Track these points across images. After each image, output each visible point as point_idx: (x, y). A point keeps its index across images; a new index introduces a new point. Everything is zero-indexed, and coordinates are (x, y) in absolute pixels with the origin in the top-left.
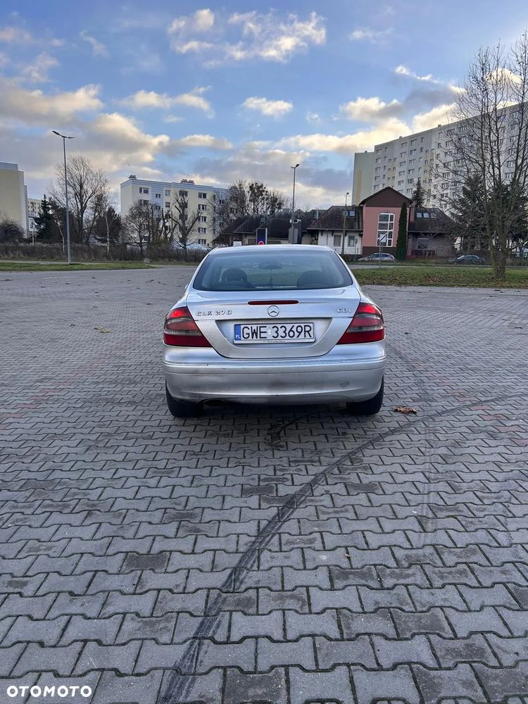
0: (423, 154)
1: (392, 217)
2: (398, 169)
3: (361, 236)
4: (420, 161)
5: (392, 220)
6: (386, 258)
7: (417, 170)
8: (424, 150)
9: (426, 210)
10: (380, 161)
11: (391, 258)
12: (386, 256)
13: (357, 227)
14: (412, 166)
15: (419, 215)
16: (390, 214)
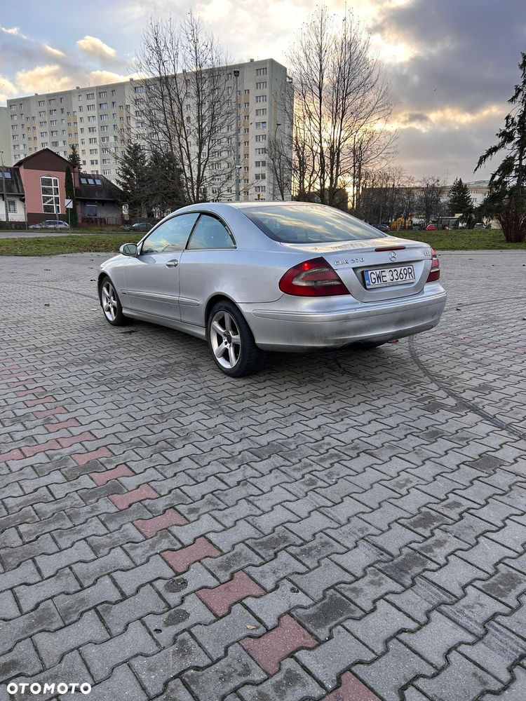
0: (65, 115)
1: (55, 181)
2: (39, 129)
3: (23, 201)
4: (62, 123)
5: (56, 184)
6: (60, 226)
7: (60, 133)
8: (65, 111)
9: (87, 177)
10: (15, 118)
11: (65, 225)
12: (60, 223)
13: (16, 190)
14: (55, 127)
15: (83, 181)
16: (53, 178)
